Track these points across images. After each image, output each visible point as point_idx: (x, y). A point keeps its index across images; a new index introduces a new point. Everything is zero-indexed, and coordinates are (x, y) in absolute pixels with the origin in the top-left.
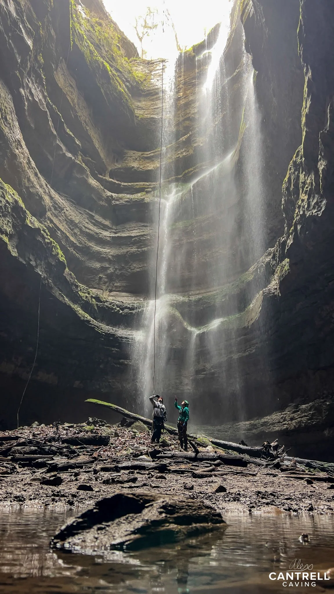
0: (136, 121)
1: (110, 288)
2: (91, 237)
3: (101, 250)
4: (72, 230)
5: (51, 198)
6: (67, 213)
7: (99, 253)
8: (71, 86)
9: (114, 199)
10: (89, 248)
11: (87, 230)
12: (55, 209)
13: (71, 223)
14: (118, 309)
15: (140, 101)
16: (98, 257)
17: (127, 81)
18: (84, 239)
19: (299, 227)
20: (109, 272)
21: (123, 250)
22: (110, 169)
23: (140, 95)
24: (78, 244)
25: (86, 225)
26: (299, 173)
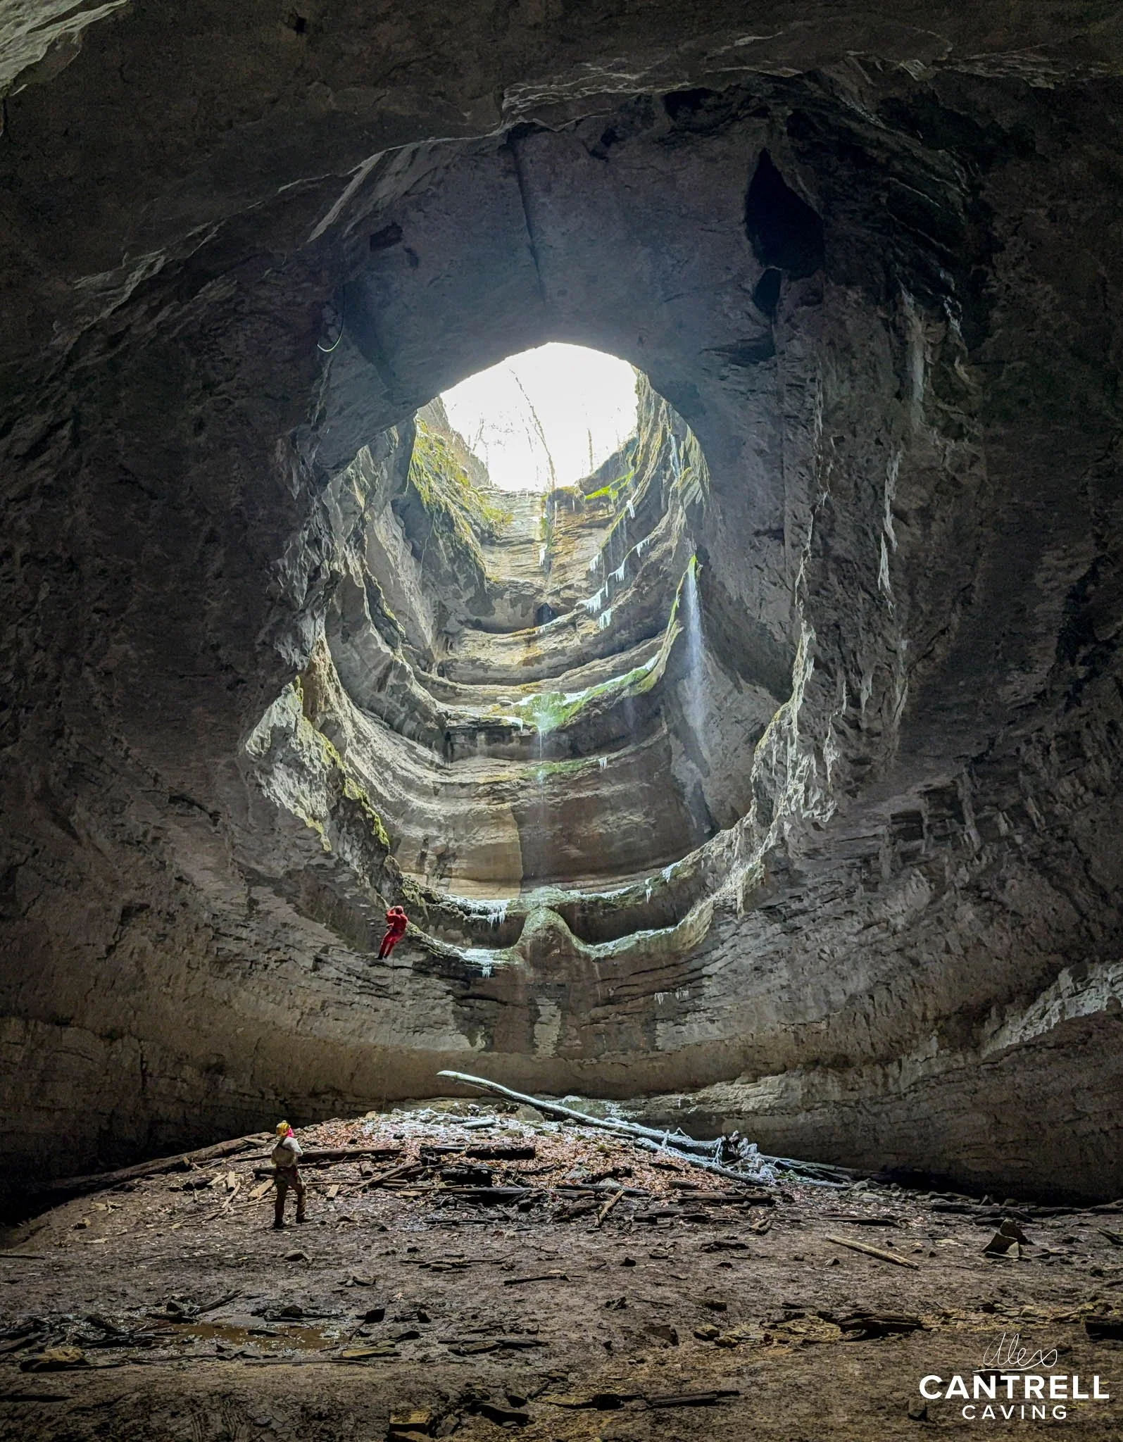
0: (486, 585)
1: (439, 871)
2: (408, 784)
3: (426, 805)
4: (381, 774)
5: (355, 724)
6: (375, 745)
7: (422, 812)
8: (395, 537)
9: (449, 717)
10: (404, 803)
11: (405, 774)
12: (359, 742)
13: (380, 763)
14: (461, 913)
15: (492, 553)
16: (419, 818)
17: (476, 524)
18: (398, 788)
19: (787, 827)
20: (438, 844)
21: (463, 807)
22: (439, 660)
23: (493, 544)
24: (389, 798)
25: (403, 764)
26: (786, 743)
